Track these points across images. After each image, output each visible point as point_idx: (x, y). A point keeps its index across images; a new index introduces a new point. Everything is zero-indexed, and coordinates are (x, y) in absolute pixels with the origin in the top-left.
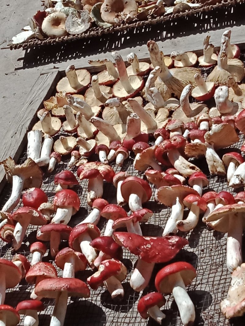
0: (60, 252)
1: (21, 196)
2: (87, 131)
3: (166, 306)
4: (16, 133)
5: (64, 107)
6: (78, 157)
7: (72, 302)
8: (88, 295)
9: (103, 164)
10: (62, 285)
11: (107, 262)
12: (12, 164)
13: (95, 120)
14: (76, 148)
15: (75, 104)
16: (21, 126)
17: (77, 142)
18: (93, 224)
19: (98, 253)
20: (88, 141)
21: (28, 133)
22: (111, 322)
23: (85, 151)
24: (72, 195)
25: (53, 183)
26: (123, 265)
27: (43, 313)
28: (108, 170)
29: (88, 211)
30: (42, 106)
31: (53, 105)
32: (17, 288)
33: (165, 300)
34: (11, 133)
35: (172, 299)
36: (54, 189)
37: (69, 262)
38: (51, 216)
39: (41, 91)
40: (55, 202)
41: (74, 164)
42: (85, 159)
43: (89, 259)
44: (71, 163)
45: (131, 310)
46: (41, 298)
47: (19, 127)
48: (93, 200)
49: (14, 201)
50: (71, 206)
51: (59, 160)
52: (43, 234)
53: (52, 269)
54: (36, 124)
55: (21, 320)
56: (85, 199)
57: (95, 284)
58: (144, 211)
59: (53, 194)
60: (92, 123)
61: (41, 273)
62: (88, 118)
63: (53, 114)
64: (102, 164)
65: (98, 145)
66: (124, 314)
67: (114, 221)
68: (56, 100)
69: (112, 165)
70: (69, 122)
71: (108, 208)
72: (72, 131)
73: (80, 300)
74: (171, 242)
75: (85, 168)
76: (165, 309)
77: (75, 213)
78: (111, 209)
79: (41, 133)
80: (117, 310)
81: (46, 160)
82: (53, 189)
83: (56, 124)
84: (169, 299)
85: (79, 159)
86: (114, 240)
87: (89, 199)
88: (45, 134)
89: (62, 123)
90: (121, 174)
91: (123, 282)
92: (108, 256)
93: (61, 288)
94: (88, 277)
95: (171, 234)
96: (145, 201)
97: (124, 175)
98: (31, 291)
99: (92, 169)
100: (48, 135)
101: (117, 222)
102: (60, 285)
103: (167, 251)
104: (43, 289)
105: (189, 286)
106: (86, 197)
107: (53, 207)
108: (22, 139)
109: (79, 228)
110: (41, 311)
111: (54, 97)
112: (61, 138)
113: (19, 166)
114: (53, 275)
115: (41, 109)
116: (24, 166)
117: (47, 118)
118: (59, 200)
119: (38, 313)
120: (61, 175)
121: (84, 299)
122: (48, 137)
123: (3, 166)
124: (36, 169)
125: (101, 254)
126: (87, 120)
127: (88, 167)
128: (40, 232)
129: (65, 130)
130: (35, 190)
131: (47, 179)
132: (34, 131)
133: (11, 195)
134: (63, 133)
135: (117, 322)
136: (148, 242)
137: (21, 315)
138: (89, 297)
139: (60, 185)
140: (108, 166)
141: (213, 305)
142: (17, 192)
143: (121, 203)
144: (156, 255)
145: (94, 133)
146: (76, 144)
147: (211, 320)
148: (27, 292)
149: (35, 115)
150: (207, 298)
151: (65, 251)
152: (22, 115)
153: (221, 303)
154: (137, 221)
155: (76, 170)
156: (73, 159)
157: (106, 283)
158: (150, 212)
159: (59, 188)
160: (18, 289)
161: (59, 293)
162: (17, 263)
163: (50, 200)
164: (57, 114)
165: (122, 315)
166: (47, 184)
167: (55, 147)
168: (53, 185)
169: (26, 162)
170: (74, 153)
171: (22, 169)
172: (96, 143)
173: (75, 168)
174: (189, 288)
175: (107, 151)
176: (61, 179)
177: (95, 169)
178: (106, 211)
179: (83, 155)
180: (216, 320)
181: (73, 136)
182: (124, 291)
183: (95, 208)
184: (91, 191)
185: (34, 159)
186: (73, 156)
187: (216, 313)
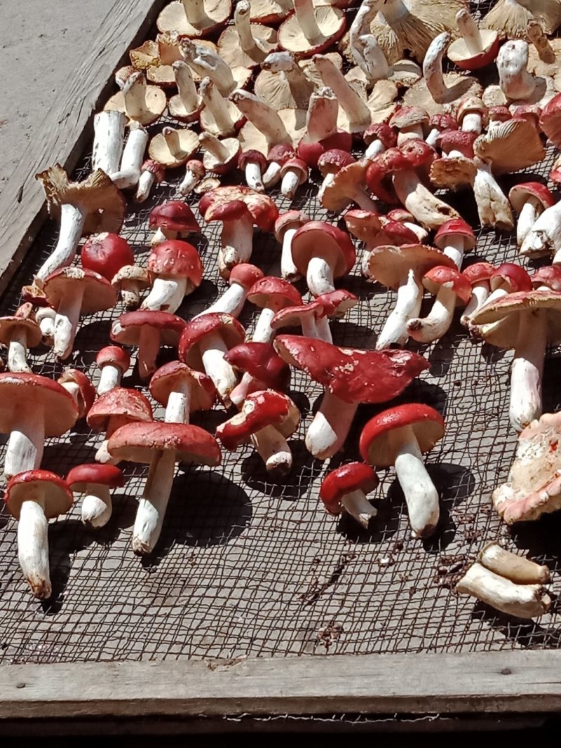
0: (162, 369)
1: (78, 249)
2: (220, 119)
3: (378, 491)
4: (68, 115)
5: (174, 65)
6: (201, 175)
7: (181, 473)
8: (218, 459)
9: (256, 191)
10: (166, 437)
11: (259, 396)
12: (61, 179)
13: (242, 96)
14: (197, 155)
15: (198, 60)
16: (79, 99)
17: (201, 141)
18: (230, 315)
19: (239, 376)
20: (223, 142)
21: (96, 117)
22: (263, 518)
23: (217, 162)
24: (187, 253)
25: (146, 225)
26: (292, 403)
27: (120, 491)
28: (266, 204)
29: (219, 288)
30: (126, 61)
31: (150, 59)
32: (66, 439)
33: (377, 480)
34: (58, 113)
35: (391, 478)
36: (148, 239)
37: (179, 391)
38: (141, 294)
39: (123, 27)
40: (150, 265)
41: (192, 187)
42: (213, 178)
43: (221, 388)
44: (185, 187)
45: (305, 496)
46: (117, 461)
47: (75, 102)
48: (230, 266)
49: (63, 258)
50: (184, 276)
51: (160, 178)
52: (124, 329)
53: (142, 403)
54: (113, 98)
55: (75, 503)
56: (213, 262)
57: (232, 440)
58: (340, 295)
59: (144, 248)
60: (235, 102)
61: (121, 411)
62: (225, 93)
63: (149, 78)
64: (252, 192)
65: (244, 151)
66: (290, 503)
67: (275, 313)
68: (157, 49)
69: (273, 194)
70: (185, 98)
71: (263, 284)
72: (190, 119)
73: (198, 469)
74: (396, 362)
75: (217, 198)
76: (377, 497)
77: (190, 291)
78: (270, 286)
79: (124, 118)
80: (276, 494)
81: (132, 176)
82: (145, 238)
83: (155, 102)
84: (385, 477)
85: (201, 178)
86: (277, 351)
87: (223, 263)
88: (132, 121)
89: (168, 101)
90: (293, 215)
91: (289, 439)
92: (261, 384)
93: (164, 443)
94: (219, 425)
95: (394, 346)
96: (342, 274)
97: (299, 218)
98: (96, 446)
99: (232, 201)
100: (137, 123)
101: (284, 313)
102: (162, 438)
103: (386, 381)
104: (126, 442)
105: (428, 455)
106: (216, 260)
107: (146, 276)
108: (82, 129)
109: (200, 322)
110: (116, 489)
111: (151, 42)
112: (167, 131)
113: (76, 185)
114: (145, 416)
115: (124, 65)
116: (87, 186)
117: (138, 86)
118: (160, 260)
119: (111, 491)
120: (164, 210)
121: (206, 468)
122: (138, 127)
123: (42, 183)
124: (113, 194)
125: (247, 378)
126: (223, 96)
127: (222, 196)
128: (119, 325)
129: (175, 114)
130: (108, 237)
131: (133, 217)
132: (109, 112)
133: (56, 245)
134: (168, 121)
135: (275, 518)
136: (348, 359)
137: (75, 494)
138: (219, 464)
139: (162, 230)
140: (266, 196)
141: (476, 494)
142: (71, 239)
143: (290, 276)
144: (363, 388)
145: (236, 124)
146: (196, 146)
147: (471, 525)
148: (89, 447)
149: (111, 77)
150: (465, 481)
151: (170, 368)
152: (82, 77)
153: (495, 492)
154: (322, 316)
155: (196, 202)
156: (189, 178)
157: (256, 439)
158: (352, 298)
159: (158, 236)
160: (68, 441)
161: (159, 452)
162: (71, 387)
163: (139, 260)
164: (156, 80)
165: (286, 504)
166: (133, 228)
167: (152, 150)
168: (144, 230)
169: (92, 177)
170: (192, 164)
171: (83, 192)
172: (240, 147)
173: (192, 197)
174: (427, 458)
175: (264, 165)
176: (164, 217)
177: (237, 201)
178: (258, 290)
179: (210, 171)
180: (481, 526)
181: (190, 128)
182: (293, 456)
183: (234, 282)
184: (228, 247)
185: (107, 171)
186: (191, 172)
187: (482, 512)
